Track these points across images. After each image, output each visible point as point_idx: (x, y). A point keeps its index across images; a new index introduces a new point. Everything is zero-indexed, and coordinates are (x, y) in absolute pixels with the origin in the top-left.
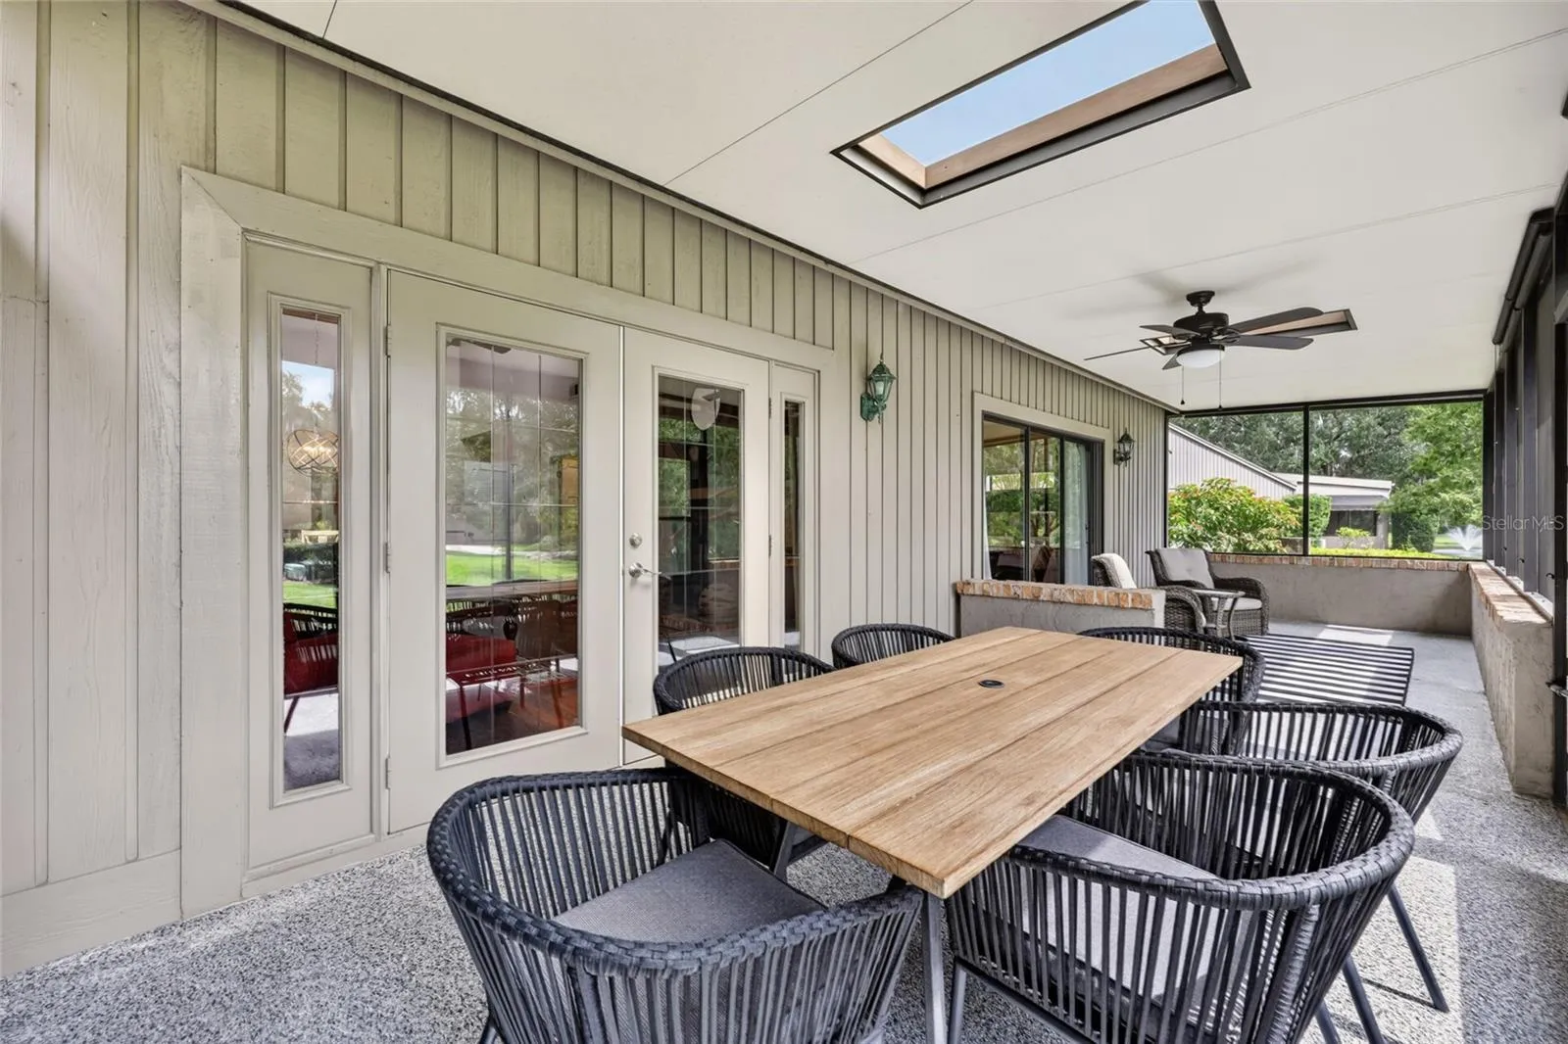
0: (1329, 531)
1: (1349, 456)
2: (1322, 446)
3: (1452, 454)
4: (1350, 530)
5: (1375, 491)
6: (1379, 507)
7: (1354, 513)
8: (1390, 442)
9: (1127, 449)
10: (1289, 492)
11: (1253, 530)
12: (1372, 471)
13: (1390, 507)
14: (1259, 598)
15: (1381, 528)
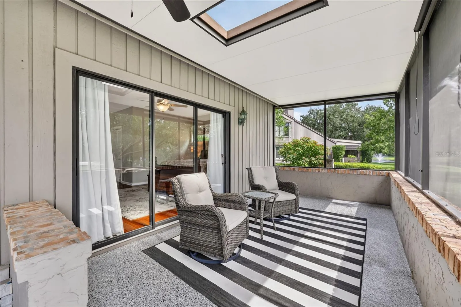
0: (345, 156)
1: (351, 135)
2: (344, 131)
3: (377, 132)
4: (350, 156)
5: (357, 144)
6: (358, 149)
7: (352, 151)
8: (361, 131)
9: (243, 117)
10: (334, 144)
11: (315, 156)
12: (357, 139)
13: (361, 149)
14: (294, 193)
15: (359, 155)
